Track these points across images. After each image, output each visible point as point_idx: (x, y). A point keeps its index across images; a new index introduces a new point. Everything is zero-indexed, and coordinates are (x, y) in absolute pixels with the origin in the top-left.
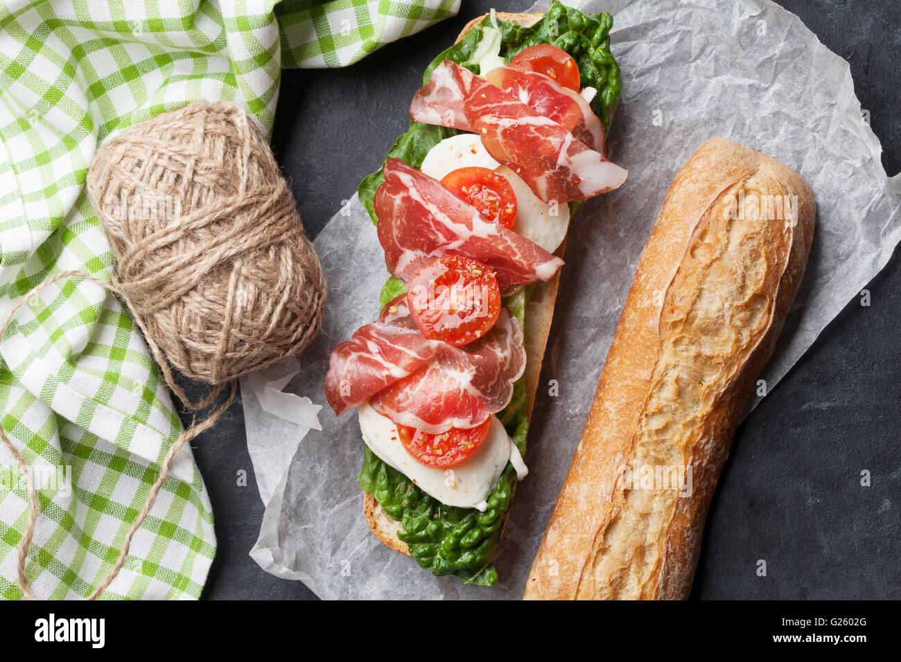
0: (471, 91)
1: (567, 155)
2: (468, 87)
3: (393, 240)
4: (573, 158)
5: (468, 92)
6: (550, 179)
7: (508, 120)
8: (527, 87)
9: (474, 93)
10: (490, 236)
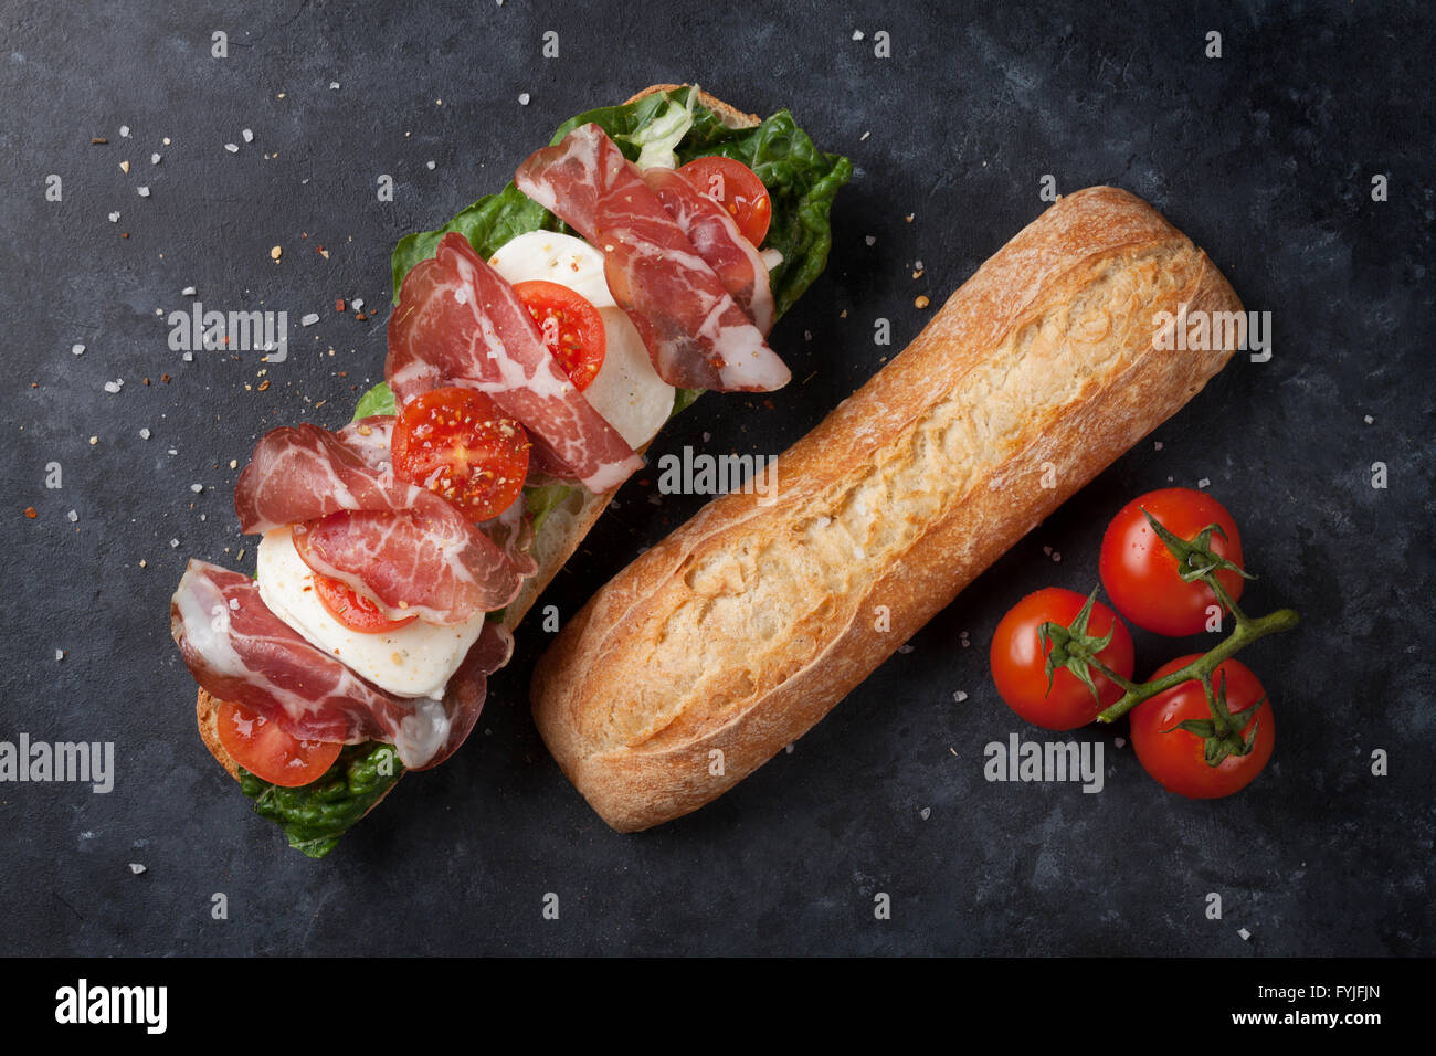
0: (614, 187)
1: (717, 323)
2: (610, 180)
3: (407, 339)
4: (724, 330)
5: (608, 188)
6: (681, 348)
7: (652, 246)
8: (694, 214)
9: (616, 191)
10: (552, 398)
